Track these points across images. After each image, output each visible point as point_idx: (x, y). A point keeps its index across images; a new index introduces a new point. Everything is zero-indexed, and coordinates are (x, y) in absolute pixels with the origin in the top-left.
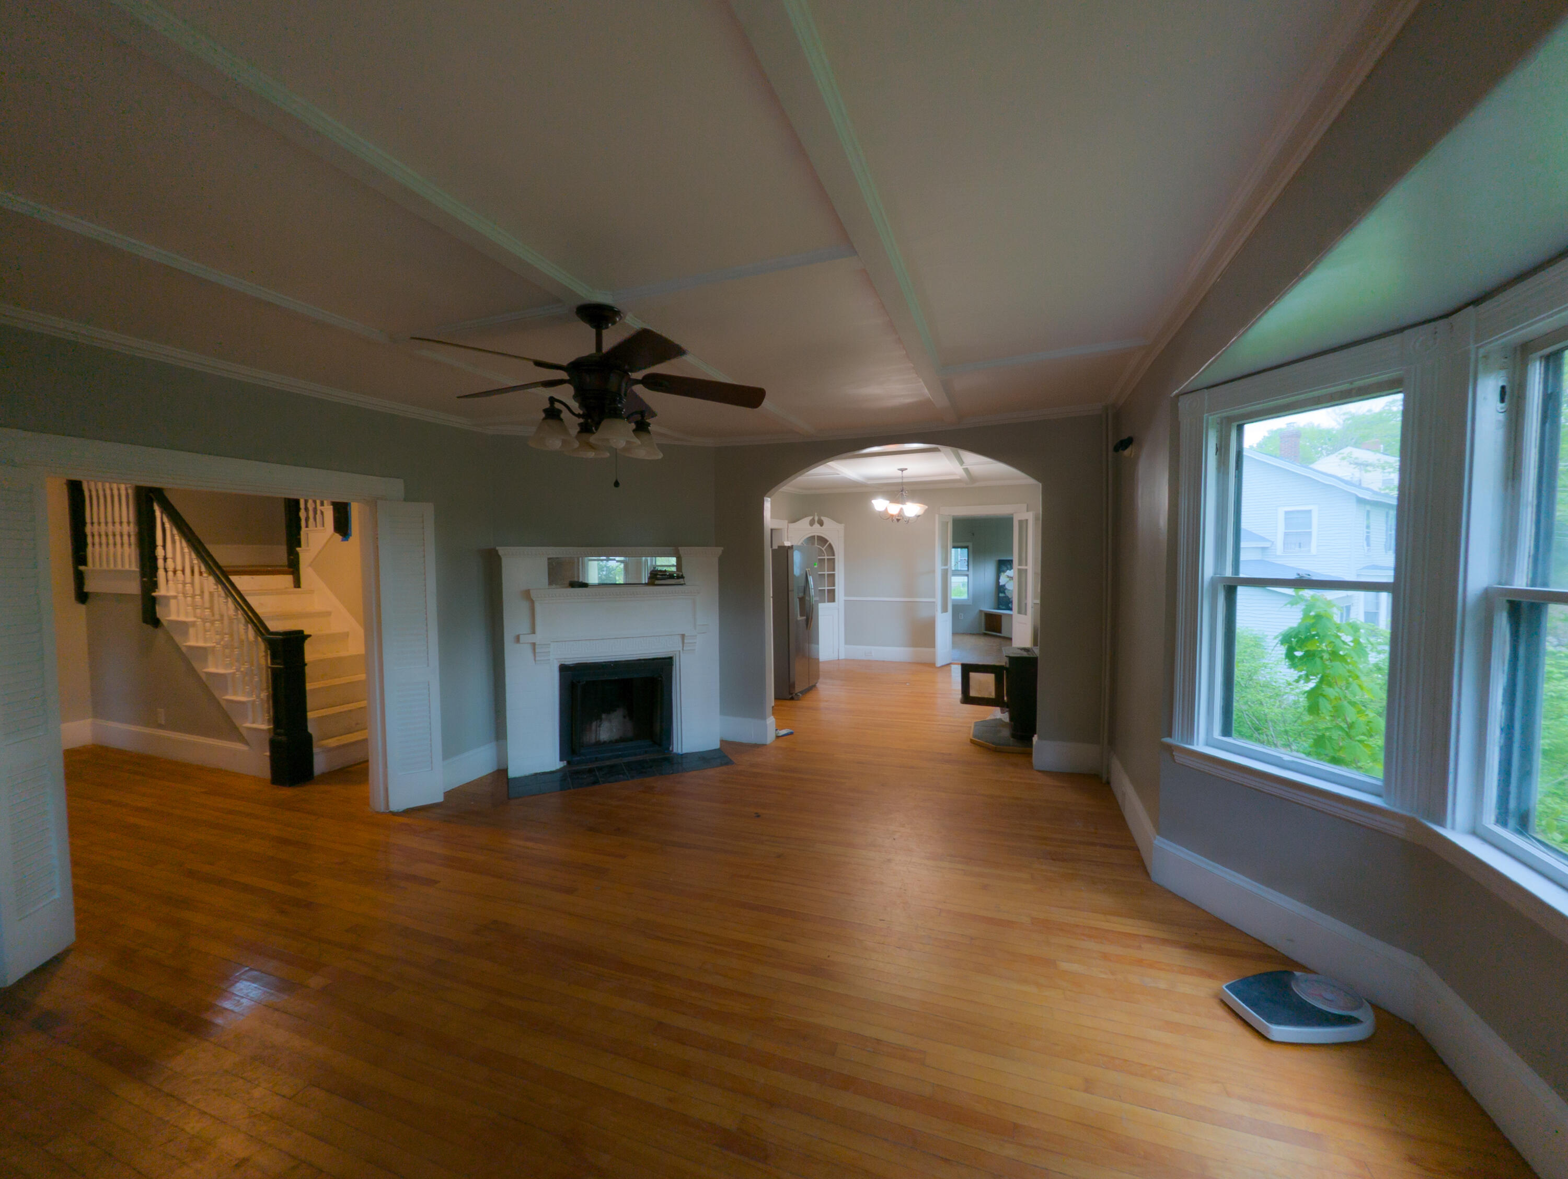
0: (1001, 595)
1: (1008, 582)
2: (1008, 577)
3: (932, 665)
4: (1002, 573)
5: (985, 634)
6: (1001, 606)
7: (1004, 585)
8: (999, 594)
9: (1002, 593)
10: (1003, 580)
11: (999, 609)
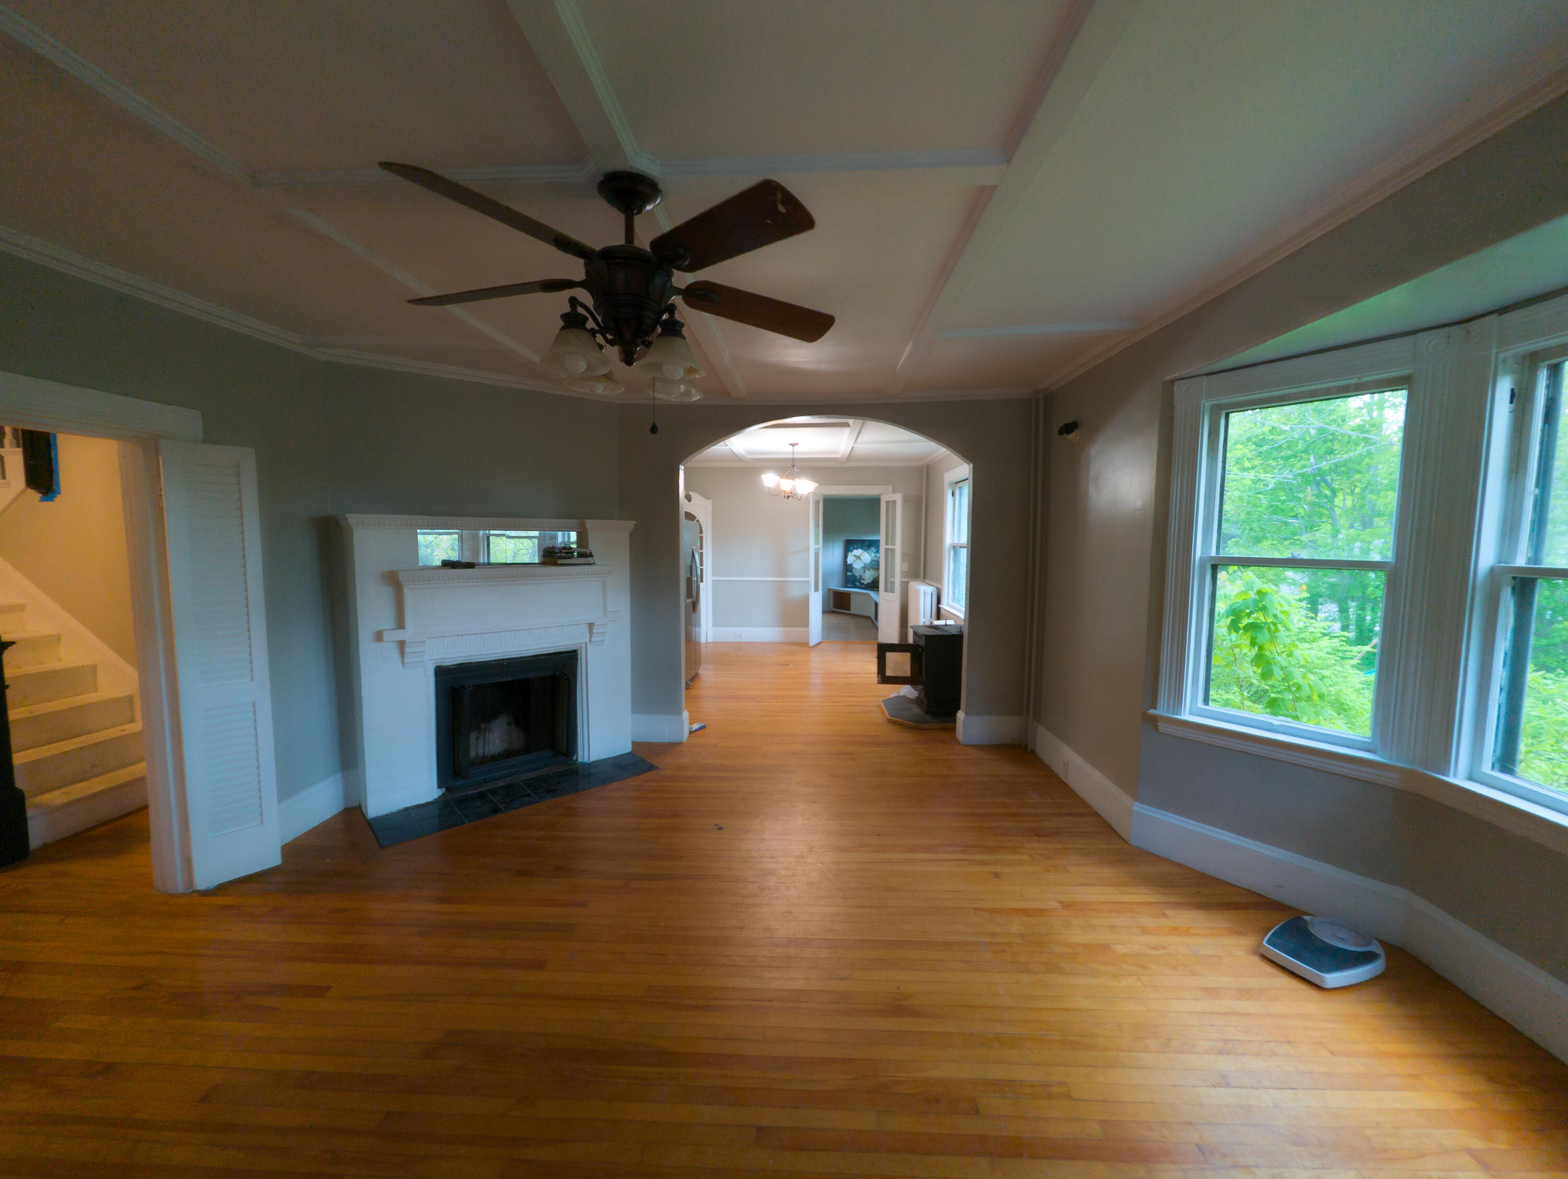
0: (849, 574)
1: (854, 561)
2: (855, 556)
3: (805, 644)
4: (850, 553)
5: (833, 612)
6: (848, 585)
7: (851, 564)
8: (846, 573)
9: (849, 572)
10: (850, 559)
11: (847, 587)
